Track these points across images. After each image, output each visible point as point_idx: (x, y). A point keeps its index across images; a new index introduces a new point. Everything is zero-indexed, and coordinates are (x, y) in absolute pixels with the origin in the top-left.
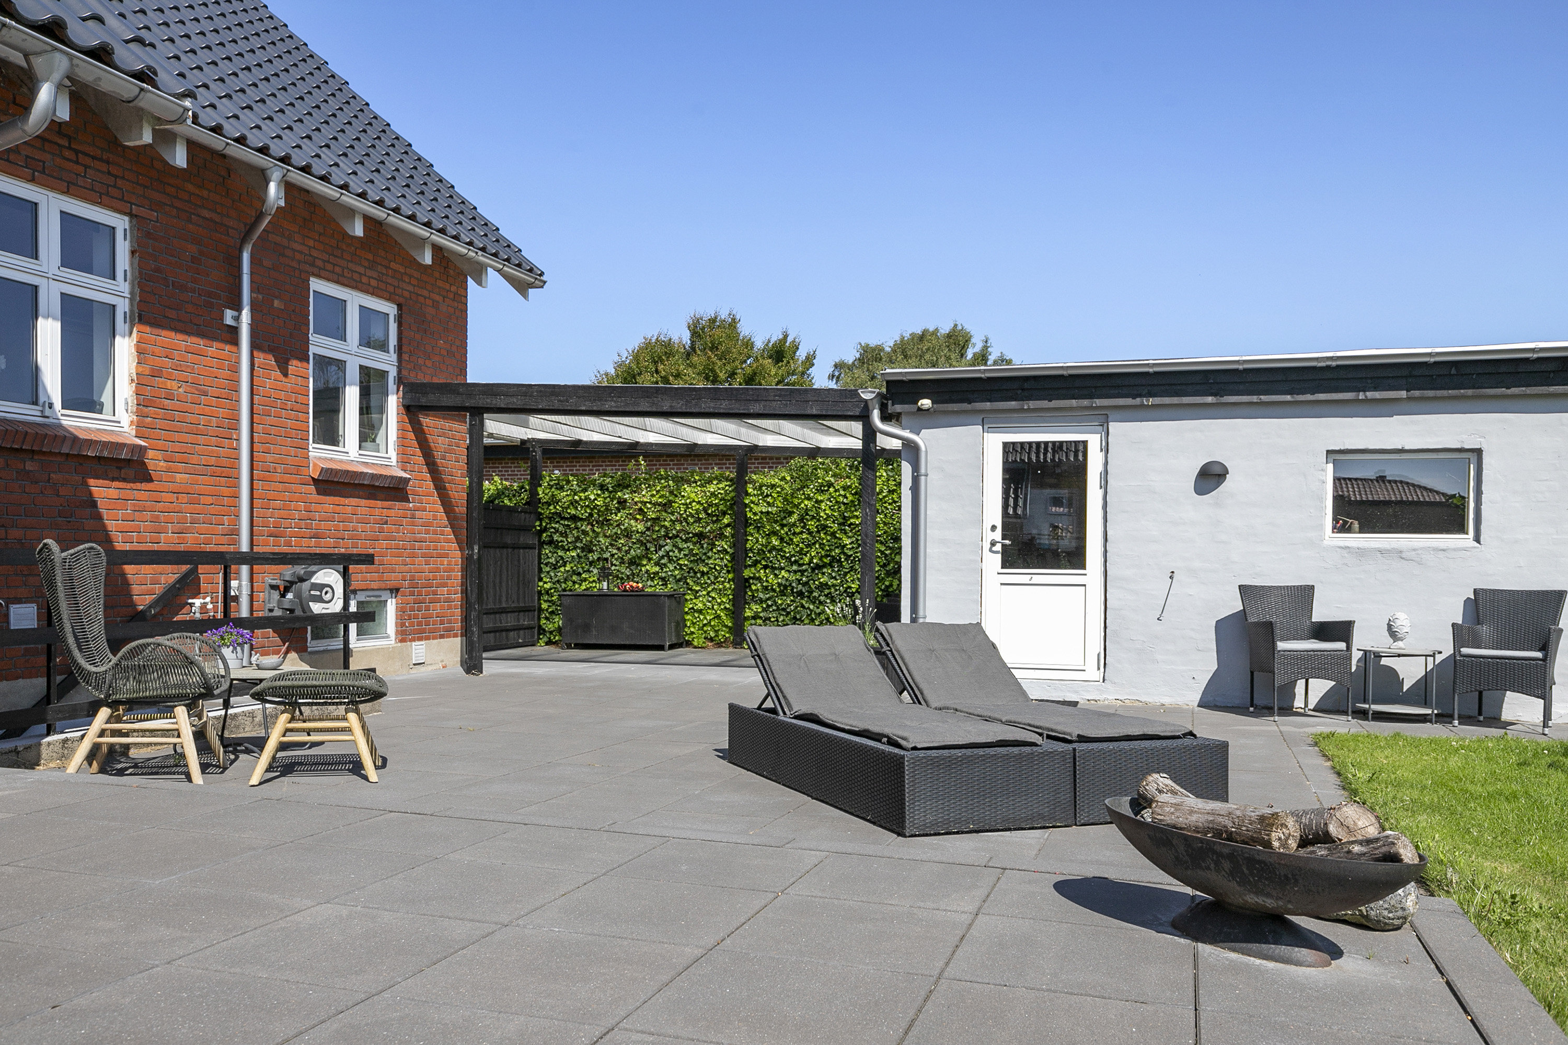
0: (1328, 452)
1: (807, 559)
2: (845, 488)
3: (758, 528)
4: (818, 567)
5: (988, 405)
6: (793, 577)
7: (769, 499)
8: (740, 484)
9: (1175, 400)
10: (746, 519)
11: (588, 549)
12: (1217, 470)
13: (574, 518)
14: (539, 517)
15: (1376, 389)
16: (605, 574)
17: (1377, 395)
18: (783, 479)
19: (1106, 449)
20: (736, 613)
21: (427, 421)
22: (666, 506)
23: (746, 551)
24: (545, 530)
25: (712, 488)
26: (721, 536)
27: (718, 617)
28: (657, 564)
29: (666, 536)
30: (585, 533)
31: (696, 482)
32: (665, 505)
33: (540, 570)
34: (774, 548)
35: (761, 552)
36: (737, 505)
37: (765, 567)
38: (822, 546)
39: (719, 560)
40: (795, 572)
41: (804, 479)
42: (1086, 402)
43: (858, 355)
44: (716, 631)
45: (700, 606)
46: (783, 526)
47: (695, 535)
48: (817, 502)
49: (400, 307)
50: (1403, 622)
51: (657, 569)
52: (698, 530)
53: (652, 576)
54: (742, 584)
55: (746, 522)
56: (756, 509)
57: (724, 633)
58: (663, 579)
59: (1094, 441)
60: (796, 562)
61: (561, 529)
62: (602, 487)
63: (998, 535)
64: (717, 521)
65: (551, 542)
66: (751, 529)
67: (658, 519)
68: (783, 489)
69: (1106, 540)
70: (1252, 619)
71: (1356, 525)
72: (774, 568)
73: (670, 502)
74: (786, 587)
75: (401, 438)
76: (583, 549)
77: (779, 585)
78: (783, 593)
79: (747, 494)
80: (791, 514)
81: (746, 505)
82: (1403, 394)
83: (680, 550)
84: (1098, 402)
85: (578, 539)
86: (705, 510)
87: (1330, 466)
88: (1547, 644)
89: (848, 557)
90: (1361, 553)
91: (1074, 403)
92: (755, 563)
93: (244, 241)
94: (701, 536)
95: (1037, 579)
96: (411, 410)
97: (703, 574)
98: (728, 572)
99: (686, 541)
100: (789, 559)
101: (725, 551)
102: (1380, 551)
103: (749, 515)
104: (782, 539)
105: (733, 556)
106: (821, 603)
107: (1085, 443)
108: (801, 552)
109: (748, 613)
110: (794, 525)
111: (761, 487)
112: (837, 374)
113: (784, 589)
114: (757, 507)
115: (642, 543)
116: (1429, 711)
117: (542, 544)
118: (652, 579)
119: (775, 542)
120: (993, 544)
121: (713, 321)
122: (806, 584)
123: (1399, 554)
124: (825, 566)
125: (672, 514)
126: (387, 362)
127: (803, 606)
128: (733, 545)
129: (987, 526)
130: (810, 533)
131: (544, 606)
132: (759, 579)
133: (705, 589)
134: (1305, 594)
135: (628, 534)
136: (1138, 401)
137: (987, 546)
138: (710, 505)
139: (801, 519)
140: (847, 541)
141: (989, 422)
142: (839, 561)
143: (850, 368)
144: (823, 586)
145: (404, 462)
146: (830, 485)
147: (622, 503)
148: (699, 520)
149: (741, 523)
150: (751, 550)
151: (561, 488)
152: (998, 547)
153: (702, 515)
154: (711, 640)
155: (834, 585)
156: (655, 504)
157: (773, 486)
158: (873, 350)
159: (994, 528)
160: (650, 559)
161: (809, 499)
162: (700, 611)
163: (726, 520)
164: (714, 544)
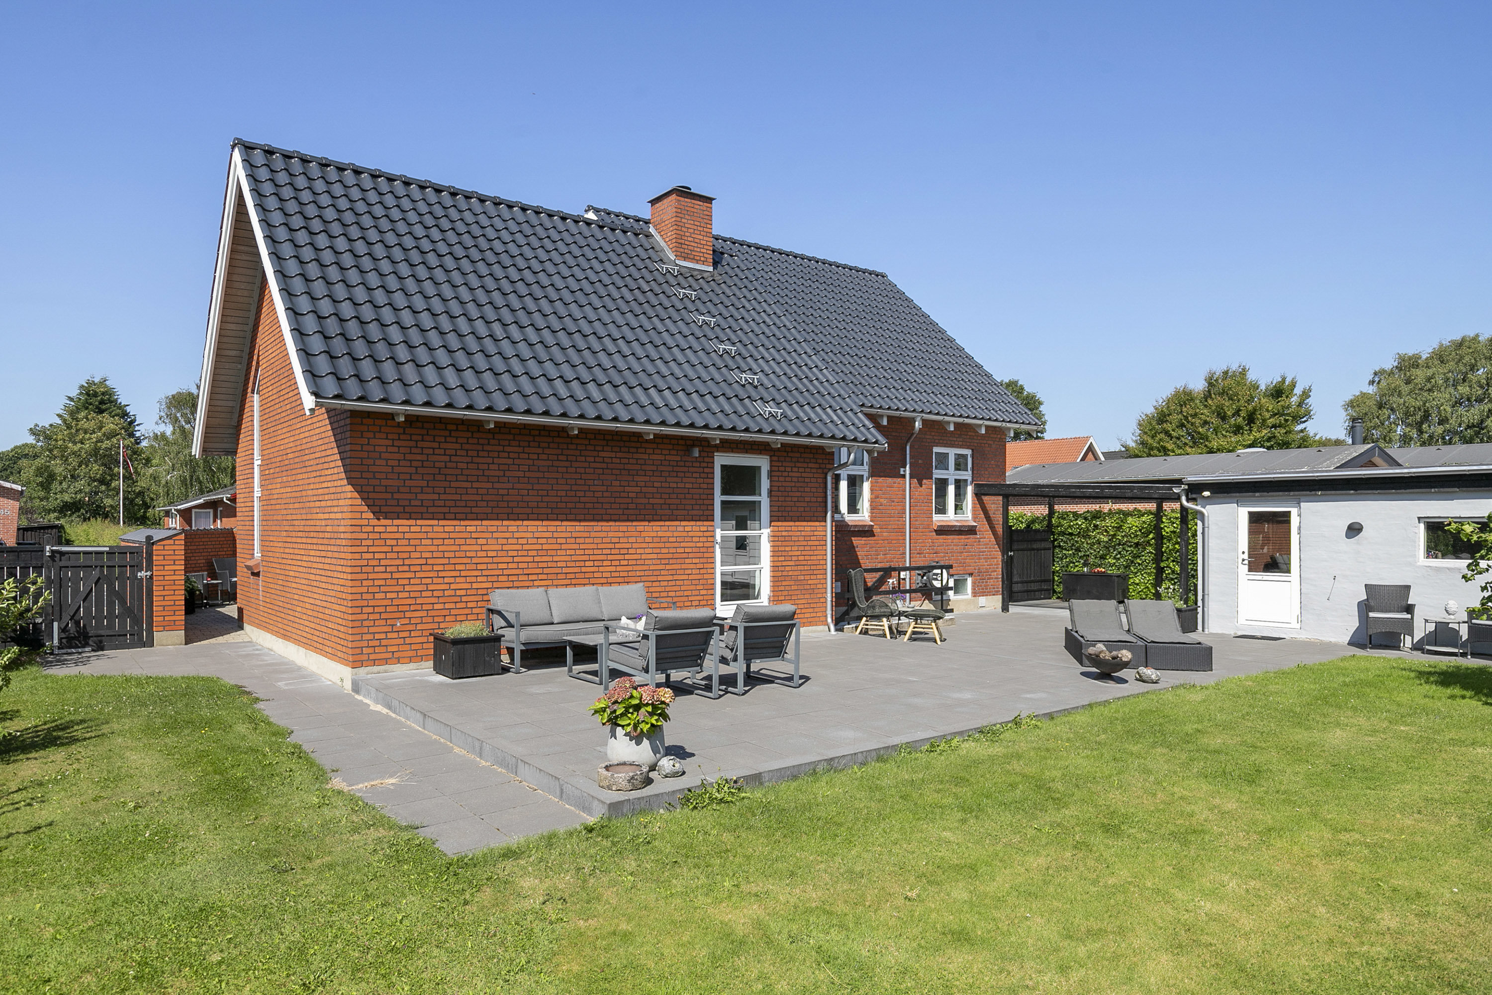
0: (1419, 518)
5: (1239, 495)
7: (1174, 526)
8: (1158, 517)
9: (1333, 492)
10: (1163, 536)
11: (1078, 550)
12: (1357, 527)
13: (1071, 534)
14: (1053, 533)
15: (1441, 487)
16: (1085, 564)
17: (1443, 490)
19: (1299, 515)
20: (1158, 586)
21: (986, 499)
22: (1119, 528)
23: (1163, 553)
24: (1056, 540)
25: (1144, 519)
26: (1149, 544)
27: (1148, 588)
28: (1115, 558)
29: (1119, 544)
30: (1077, 542)
31: (1135, 516)
33: (1054, 561)
34: (1177, 552)
35: (1170, 554)
36: (1156, 528)
37: (1173, 562)
39: (1148, 557)
42: (1286, 494)
44: (1147, 595)
45: (1137, 581)
47: (1135, 544)
49: (973, 450)
50: (1453, 606)
51: (1114, 561)
52: (1136, 541)
53: (1111, 565)
54: (1160, 571)
55: (1162, 537)
56: (1168, 530)
57: (1151, 597)
58: (1117, 566)
59: (1294, 512)
61: (1064, 539)
62: (1086, 519)
63: (1246, 556)
64: (1147, 536)
65: (1060, 546)
66: (1165, 541)
67: (1115, 535)
69: (1300, 559)
70: (1372, 602)
71: (1440, 555)
72: (1177, 563)
73: (1121, 526)
75: (974, 507)
76: (1076, 550)
79: (1163, 522)
81: (1162, 528)
82: (1457, 490)
83: (1126, 552)
84: (1295, 493)
85: (1073, 545)
86: (1140, 530)
87: (1422, 525)
90: (1438, 569)
91: (1280, 493)
92: (1167, 560)
93: (907, 442)
94: (1137, 544)
95: (1265, 578)
96: (978, 495)
97: (1139, 564)
98: (1153, 564)
99: (1130, 546)
101: (1151, 552)
102: (1448, 569)
103: (1164, 533)
105: (1156, 556)
107: (1290, 512)
111: (1169, 519)
115: (1107, 548)
116: (1456, 650)
117: (1054, 547)
118: (1112, 567)
119: (1178, 548)
120: (1243, 560)
121: (1226, 373)
123: (1459, 570)
125: (1123, 532)
126: (967, 475)
128: (1155, 549)
129: (1241, 552)
131: (1056, 578)
132: (1170, 568)
133: (1140, 572)
134: (1404, 590)
135: (1099, 542)
136: (1312, 493)
137: (1240, 561)
138: (1143, 528)
141: (1241, 502)
143: (1391, 373)
145: (975, 518)
147: (1096, 526)
148: (1137, 536)
149: (1160, 538)
150: (1165, 552)
151: (1064, 519)
152: (1246, 562)
153: (1139, 533)
156: (1113, 527)
157: (1176, 519)
158: (1410, 358)
159: (1243, 553)
160: (1110, 556)
162: (1137, 584)
163: (1151, 536)
164: (1145, 549)
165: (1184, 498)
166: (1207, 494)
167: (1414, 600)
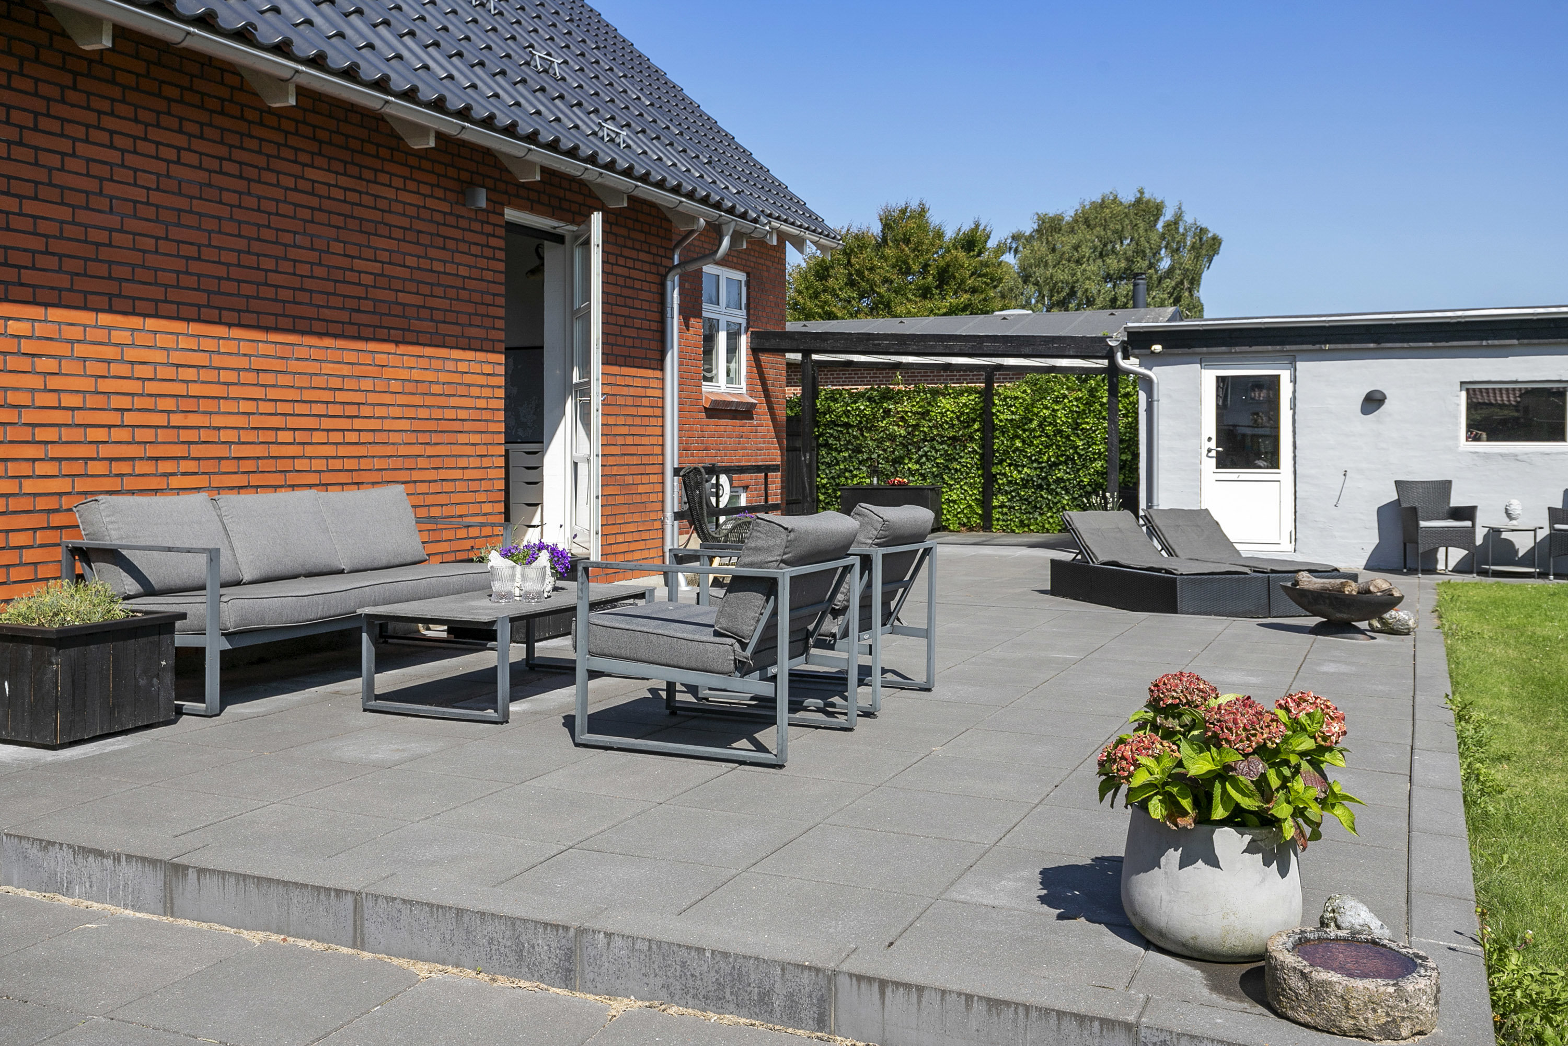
0: (1462, 383)
1: (1045, 458)
2: (1077, 399)
3: (1003, 433)
4: (1055, 465)
5: (1205, 350)
6: (1033, 473)
7: (1013, 409)
8: (987, 395)
9: (1346, 346)
10: (994, 425)
11: (858, 450)
12: (1379, 397)
13: (847, 425)
14: (817, 424)
15: (1495, 338)
16: (874, 472)
17: (1496, 342)
18: (1025, 392)
19: (1294, 381)
20: (985, 502)
21: (764, 357)
22: (925, 414)
23: (994, 451)
24: (821, 435)
25: (963, 400)
26: (972, 439)
27: (970, 506)
28: (917, 462)
29: (925, 440)
30: (856, 437)
31: (949, 394)
32: (923, 413)
33: (818, 469)
34: (1017, 449)
35: (1006, 452)
36: (985, 413)
37: (1010, 465)
38: (1058, 447)
39: (969, 458)
40: (1036, 469)
41: (1041, 392)
42: (1278, 348)
43: (1036, 227)
44: (968, 518)
45: (955, 497)
46: (1024, 431)
47: (949, 438)
48: (1054, 410)
49: (748, 275)
50: (1516, 507)
51: (918, 467)
52: (952, 434)
53: (911, 473)
54: (989, 480)
55: (994, 428)
56: (1002, 417)
57: (975, 520)
58: (921, 475)
59: (1285, 376)
60: (1036, 460)
61: (835, 434)
62: (870, 399)
63: (1213, 444)
64: (968, 427)
65: (826, 445)
66: (997, 433)
67: (917, 425)
68: (1024, 400)
69: (1295, 447)
70: (1404, 505)
71: (1484, 436)
72: (1016, 466)
73: (928, 412)
74: (1027, 481)
75: (749, 372)
76: (853, 451)
77: (1022, 479)
78: (1025, 486)
79: (994, 404)
80: (1031, 421)
81: (994, 414)
82: (1515, 342)
83: (937, 451)
84: (1288, 347)
85: (849, 442)
86: (958, 417)
87: (1464, 394)
89: (1080, 456)
90: (1487, 456)
91: (1270, 348)
92: (1001, 462)
93: (677, 246)
94: (954, 439)
95: (1243, 477)
96: (755, 351)
97: (956, 470)
98: (978, 469)
99: (942, 443)
100: (1030, 458)
101: (974, 451)
102: (1501, 455)
103: (996, 422)
104: (1024, 442)
105: (982, 456)
106: (1057, 494)
107: (1278, 377)
108: (1040, 452)
109: (995, 503)
110: (1034, 430)
111: (1005, 398)
112: (1014, 245)
113: (1026, 483)
114: (1003, 416)
115: (905, 446)
116: (1534, 570)
117: (819, 446)
118: (913, 475)
119: (1018, 444)
120: (1209, 451)
121: (903, 211)
122: (1046, 478)
123: (1515, 457)
124: (1061, 463)
125: (930, 421)
126: (740, 317)
127: (1042, 496)
128: (982, 447)
129: (1205, 438)
130: (1048, 436)
131: (822, 497)
132: (1005, 475)
133: (959, 483)
134: (1445, 487)
135: (892, 438)
136: (1317, 346)
137: (1205, 452)
138: (962, 413)
139: (1040, 425)
140: (1080, 443)
141: (1207, 361)
142: (1073, 459)
143: (1030, 239)
144: (1059, 480)
145: (751, 391)
146: (1065, 397)
147: (887, 412)
148: (953, 426)
149: (989, 428)
150: (998, 451)
151: (835, 400)
152: (1213, 453)
153: (955, 422)
154: (964, 525)
155: (1069, 480)
156: (915, 413)
157: (1016, 398)
158: (1052, 219)
159: (1210, 439)
160: (910, 459)
161: (1047, 408)
162: (954, 502)
163: (976, 426)
164: (965, 447)
165: (1119, 355)
166: (1157, 348)
167: (1457, 500)
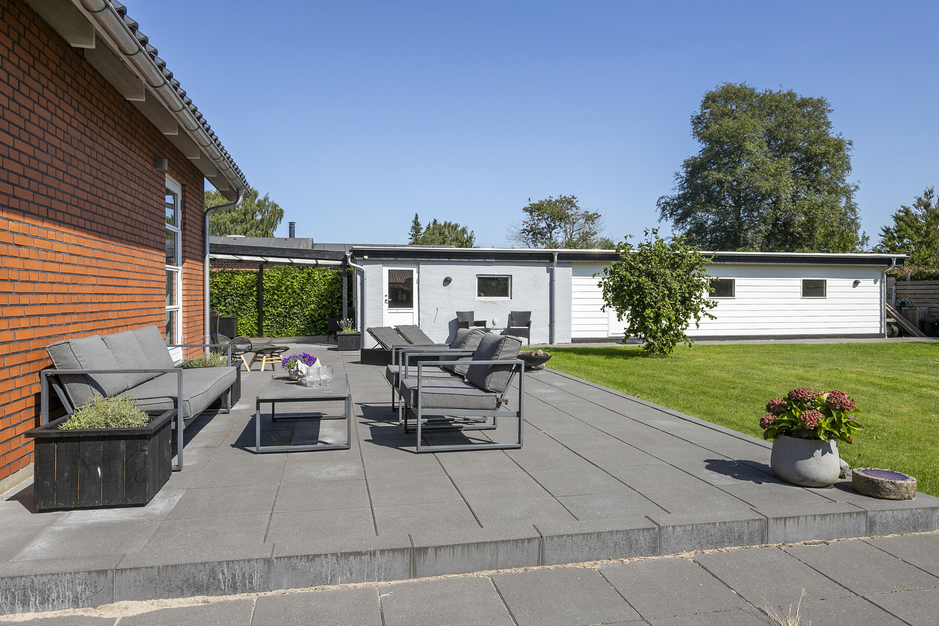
0: (477, 275)
1: (288, 303)
2: (302, 277)
3: (268, 292)
4: (293, 306)
5: (385, 259)
6: (283, 310)
7: (273, 281)
8: (260, 275)
9: (438, 260)
10: (263, 289)
12: (449, 279)
17: (489, 260)
18: (278, 274)
19: (418, 272)
20: (259, 324)
22: (228, 283)
23: (263, 301)
25: (248, 277)
26: (252, 295)
27: (252, 326)
28: (224, 306)
31: (240, 274)
32: (227, 283)
34: (275, 299)
35: (269, 301)
36: (259, 283)
37: (271, 307)
38: (294, 299)
39: (251, 303)
40: (283, 308)
41: (286, 274)
42: (414, 259)
44: (250, 331)
45: (244, 322)
46: (278, 291)
47: (240, 295)
48: (292, 282)
50: (496, 321)
51: (225, 308)
52: (242, 293)
53: (221, 311)
54: (261, 313)
56: (268, 285)
57: (255, 332)
58: (226, 312)
59: (415, 270)
60: (284, 305)
63: (387, 298)
64: (250, 289)
66: (265, 292)
67: (224, 288)
68: (278, 277)
69: (419, 299)
70: (460, 321)
71: (483, 295)
72: (274, 307)
73: (230, 282)
74: (280, 314)
77: (277, 313)
78: (278, 316)
79: (264, 279)
80: (281, 287)
81: (263, 284)
83: (234, 301)
84: (418, 259)
86: (245, 285)
87: (477, 279)
88: (528, 325)
89: (304, 302)
90: (485, 302)
91: (410, 259)
92: (267, 305)
94: (243, 295)
95: (399, 311)
97: (244, 309)
98: (255, 309)
99: (236, 297)
100: (281, 304)
101: (253, 300)
102: (490, 302)
103: (265, 287)
104: (278, 296)
105: (258, 303)
106: (293, 319)
107: (412, 271)
108: (285, 301)
109: (264, 324)
110: (283, 291)
111: (269, 277)
113: (279, 315)
114: (267, 284)
115: (217, 298)
118: (222, 312)
119: (276, 297)
120: (386, 300)
122: (288, 312)
123: (494, 302)
124: (295, 306)
125: (230, 286)
127: (286, 321)
128: (258, 298)
129: (384, 295)
130: (289, 293)
132: (268, 311)
133: (245, 315)
134: (472, 313)
136: (428, 259)
137: (384, 301)
138: (247, 283)
139: (286, 289)
140: (304, 297)
141: (385, 263)
142: (301, 304)
144: (295, 313)
146: (297, 276)
148: (242, 289)
149: (261, 289)
150: (265, 300)
152: (387, 302)
153: (244, 287)
154: (249, 335)
155: (299, 313)
156: (222, 283)
157: (274, 276)
159: (386, 296)
160: (221, 305)
161: (288, 281)
162: (244, 324)
163: (255, 289)
164: (249, 298)
165: (349, 260)
166: (366, 257)
167: (476, 319)
